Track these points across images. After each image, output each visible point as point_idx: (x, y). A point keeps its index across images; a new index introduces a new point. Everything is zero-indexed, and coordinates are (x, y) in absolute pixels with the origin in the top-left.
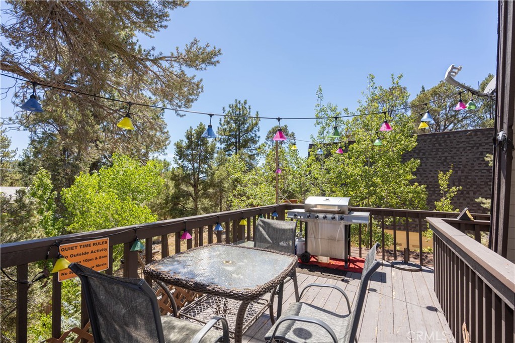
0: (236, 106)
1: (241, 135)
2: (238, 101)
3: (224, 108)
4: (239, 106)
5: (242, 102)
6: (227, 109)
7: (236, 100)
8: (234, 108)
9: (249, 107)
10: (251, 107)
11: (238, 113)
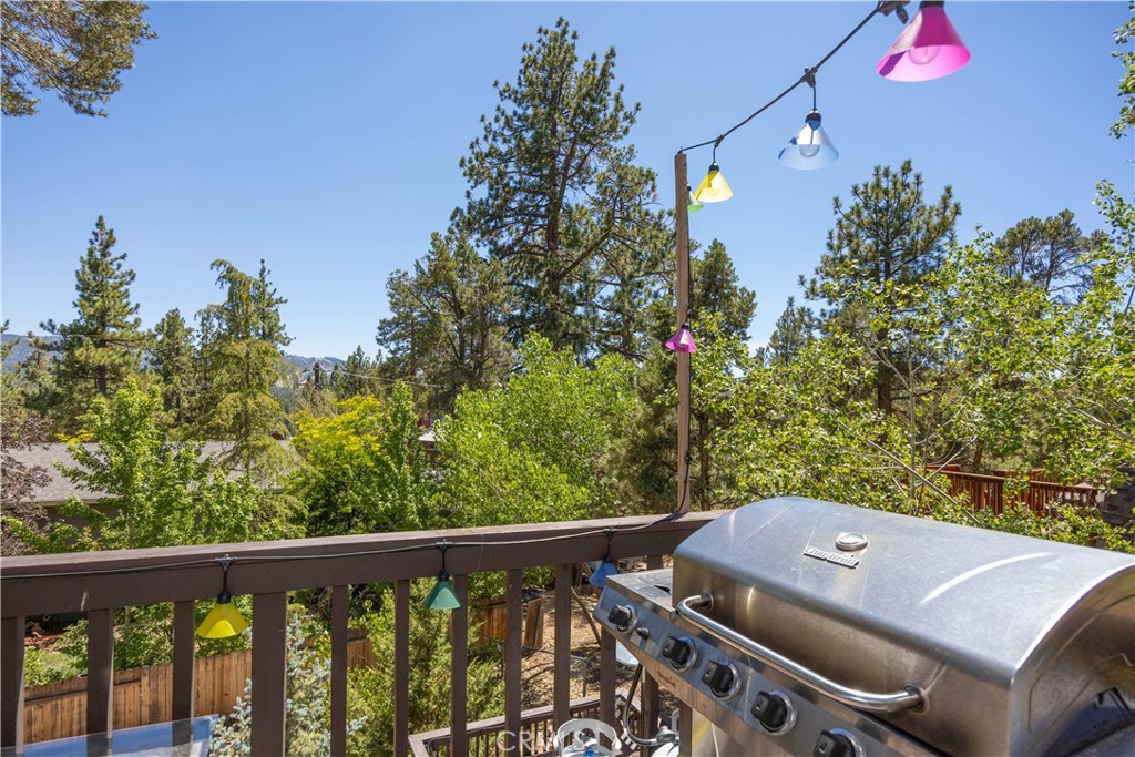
0: (878, 184)
1: (892, 267)
2: (882, 171)
3: (836, 200)
4: (884, 184)
5: (896, 169)
6: (848, 202)
7: (877, 170)
8: (868, 194)
9: (918, 177)
10: (923, 178)
11: (882, 204)
